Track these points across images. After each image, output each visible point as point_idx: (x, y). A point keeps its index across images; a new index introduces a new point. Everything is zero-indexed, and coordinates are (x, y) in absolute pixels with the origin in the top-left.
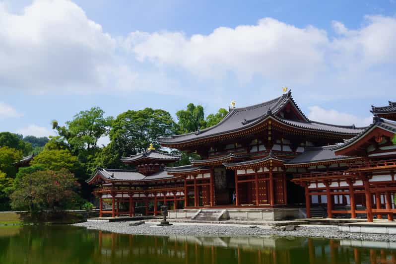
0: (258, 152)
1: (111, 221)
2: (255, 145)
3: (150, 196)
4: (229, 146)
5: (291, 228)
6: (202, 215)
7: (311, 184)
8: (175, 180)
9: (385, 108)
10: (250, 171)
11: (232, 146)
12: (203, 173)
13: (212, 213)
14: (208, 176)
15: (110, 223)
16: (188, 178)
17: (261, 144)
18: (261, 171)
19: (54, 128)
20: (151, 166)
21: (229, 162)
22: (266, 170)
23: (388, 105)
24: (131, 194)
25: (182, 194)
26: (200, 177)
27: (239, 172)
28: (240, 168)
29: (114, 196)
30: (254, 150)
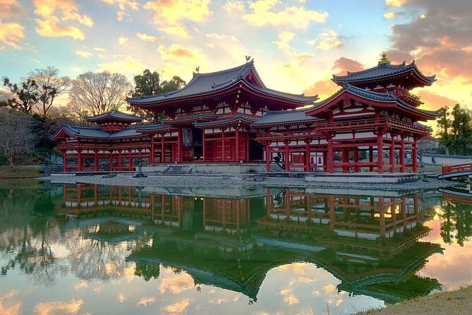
0: (224, 114)
1: (78, 174)
2: (220, 108)
3: (114, 152)
4: (195, 109)
5: (260, 180)
6: (171, 169)
7: (272, 143)
8: (141, 138)
9: (345, 77)
10: (218, 131)
11: (199, 108)
12: (171, 132)
13: (180, 167)
14: (176, 134)
15: (78, 177)
16: (156, 136)
17: (227, 107)
18: (228, 130)
19: (5, 85)
20: (115, 126)
21: (199, 121)
22: (233, 130)
23: (346, 75)
24: (97, 150)
25: (148, 151)
26: (167, 135)
27: (207, 132)
28: (209, 128)
29: (79, 152)
30: (220, 112)
